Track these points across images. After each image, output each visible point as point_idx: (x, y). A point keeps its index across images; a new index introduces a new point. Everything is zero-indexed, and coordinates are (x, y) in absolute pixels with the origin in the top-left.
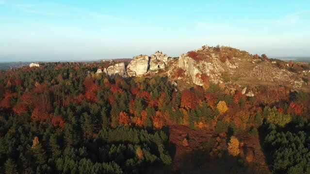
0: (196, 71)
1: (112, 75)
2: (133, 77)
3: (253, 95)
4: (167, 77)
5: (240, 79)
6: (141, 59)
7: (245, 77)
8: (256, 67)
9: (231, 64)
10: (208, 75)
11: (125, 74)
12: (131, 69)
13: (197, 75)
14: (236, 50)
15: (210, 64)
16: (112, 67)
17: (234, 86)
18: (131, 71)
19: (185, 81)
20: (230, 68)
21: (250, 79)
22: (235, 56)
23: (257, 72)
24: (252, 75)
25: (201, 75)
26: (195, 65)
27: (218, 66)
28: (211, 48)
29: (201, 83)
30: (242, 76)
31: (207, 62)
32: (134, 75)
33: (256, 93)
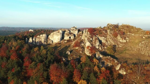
0: (88, 44)
1: (38, 42)
2: (49, 44)
3: (125, 73)
4: (70, 46)
5: (125, 52)
6: (57, 32)
7: (130, 50)
8: (143, 42)
9: (121, 39)
10: (97, 47)
11: (45, 41)
12: (50, 38)
13: (88, 47)
14: (132, 27)
15: (104, 38)
16: (38, 36)
17: (111, 61)
18: (50, 40)
19: (79, 51)
20: (120, 42)
21: (133, 52)
22: (130, 32)
23: (142, 47)
24: (137, 49)
25: (91, 47)
26: (88, 39)
27: (110, 40)
28: (112, 25)
29: (90, 54)
30: (128, 50)
31: (101, 37)
32: (51, 43)
33: (129, 71)
